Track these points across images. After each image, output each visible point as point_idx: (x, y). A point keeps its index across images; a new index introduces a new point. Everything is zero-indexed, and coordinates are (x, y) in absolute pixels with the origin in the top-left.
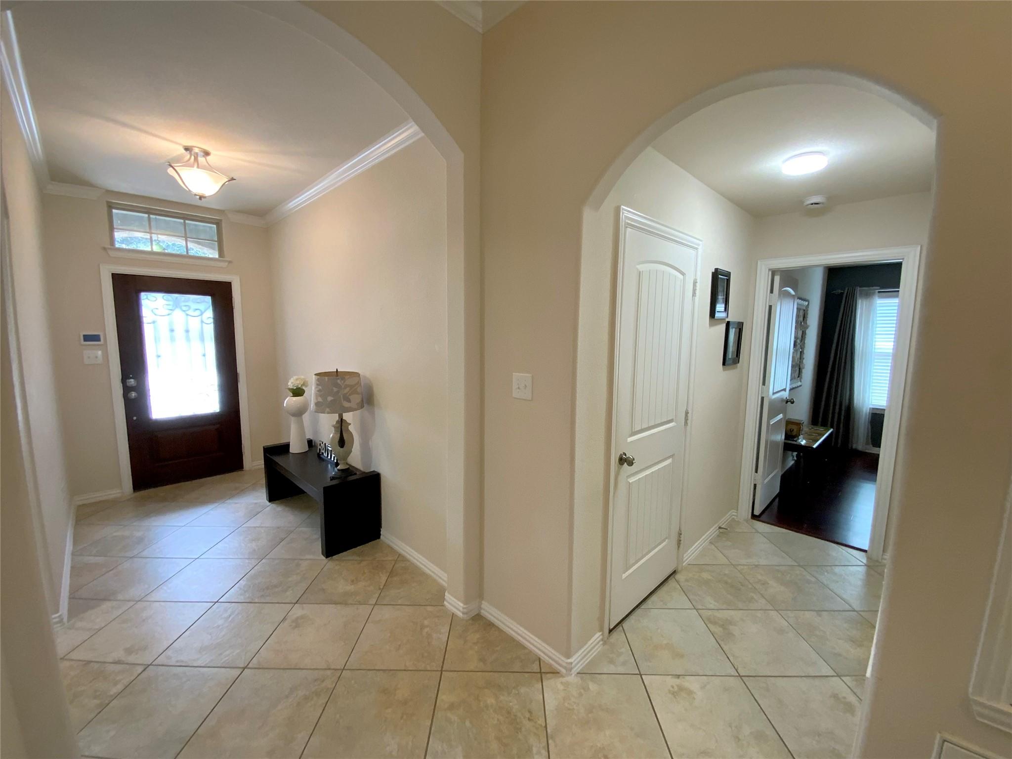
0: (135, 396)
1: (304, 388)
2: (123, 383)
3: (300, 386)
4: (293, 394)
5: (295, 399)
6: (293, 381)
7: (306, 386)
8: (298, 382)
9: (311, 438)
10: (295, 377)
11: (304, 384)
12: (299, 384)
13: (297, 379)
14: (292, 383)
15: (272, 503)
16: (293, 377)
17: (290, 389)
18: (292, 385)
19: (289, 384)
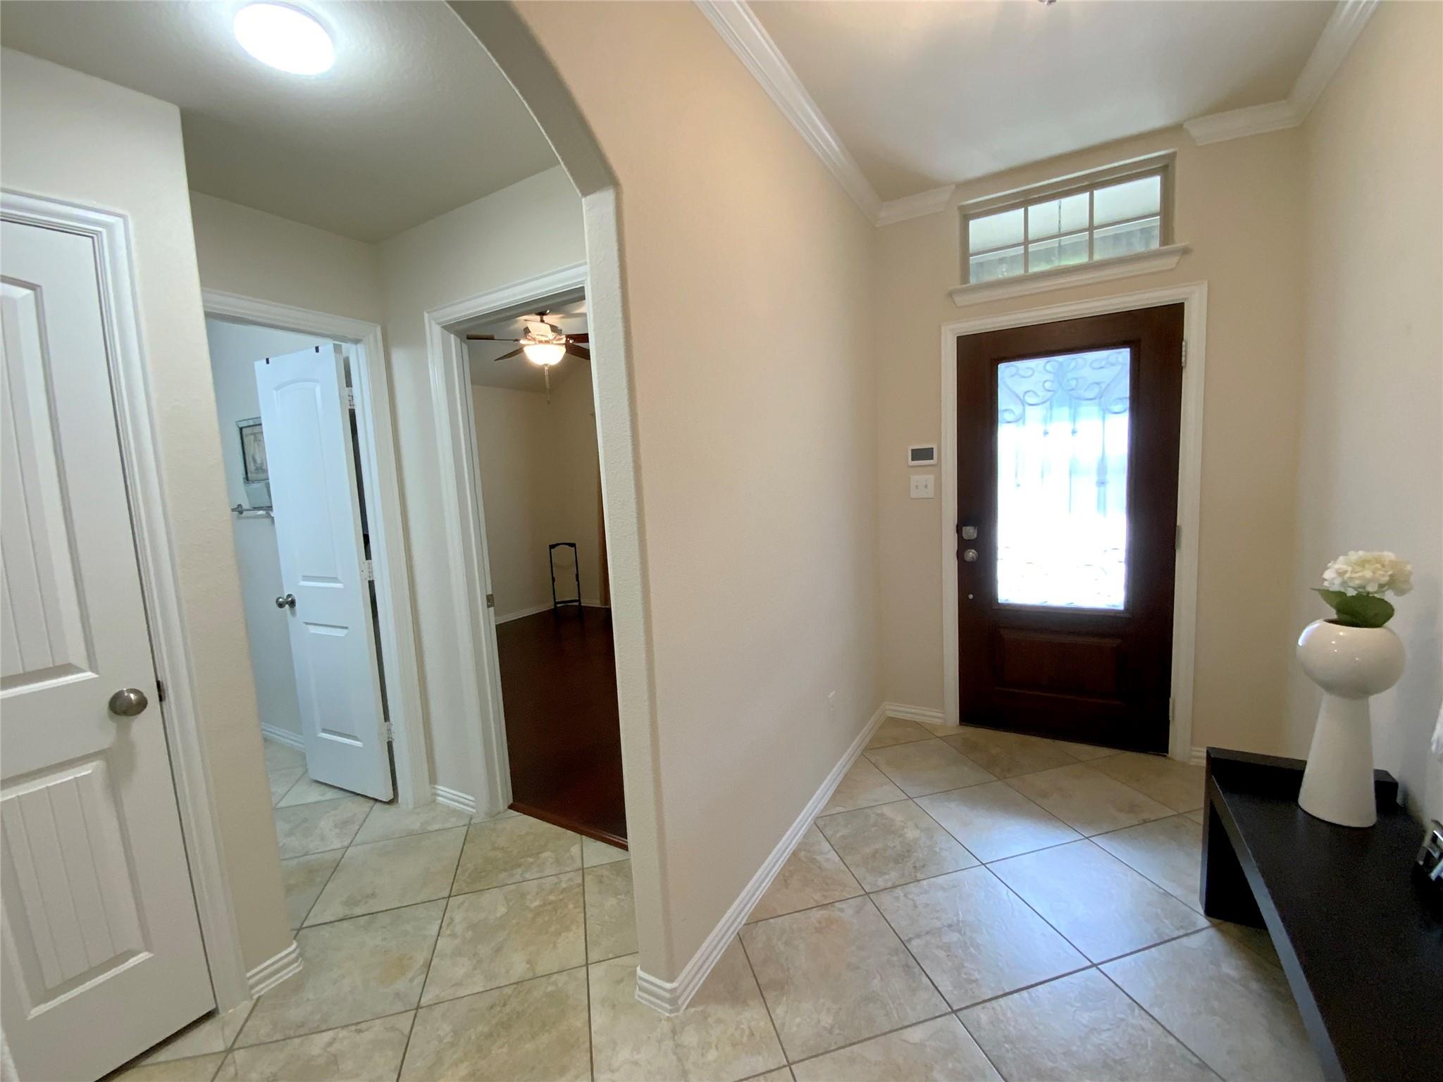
0: (973, 558)
1: (1389, 597)
2: (957, 532)
3: (1371, 588)
4: (1339, 611)
5: (1344, 631)
6: (1345, 567)
7: (1400, 592)
8: (1368, 574)
9: (1395, 774)
10: (1354, 556)
11: (1392, 583)
12: (1369, 581)
13: (1363, 563)
14: (1341, 574)
15: (1214, 925)
16: (1345, 554)
17: (1328, 595)
18: (1338, 581)
19: (1328, 575)
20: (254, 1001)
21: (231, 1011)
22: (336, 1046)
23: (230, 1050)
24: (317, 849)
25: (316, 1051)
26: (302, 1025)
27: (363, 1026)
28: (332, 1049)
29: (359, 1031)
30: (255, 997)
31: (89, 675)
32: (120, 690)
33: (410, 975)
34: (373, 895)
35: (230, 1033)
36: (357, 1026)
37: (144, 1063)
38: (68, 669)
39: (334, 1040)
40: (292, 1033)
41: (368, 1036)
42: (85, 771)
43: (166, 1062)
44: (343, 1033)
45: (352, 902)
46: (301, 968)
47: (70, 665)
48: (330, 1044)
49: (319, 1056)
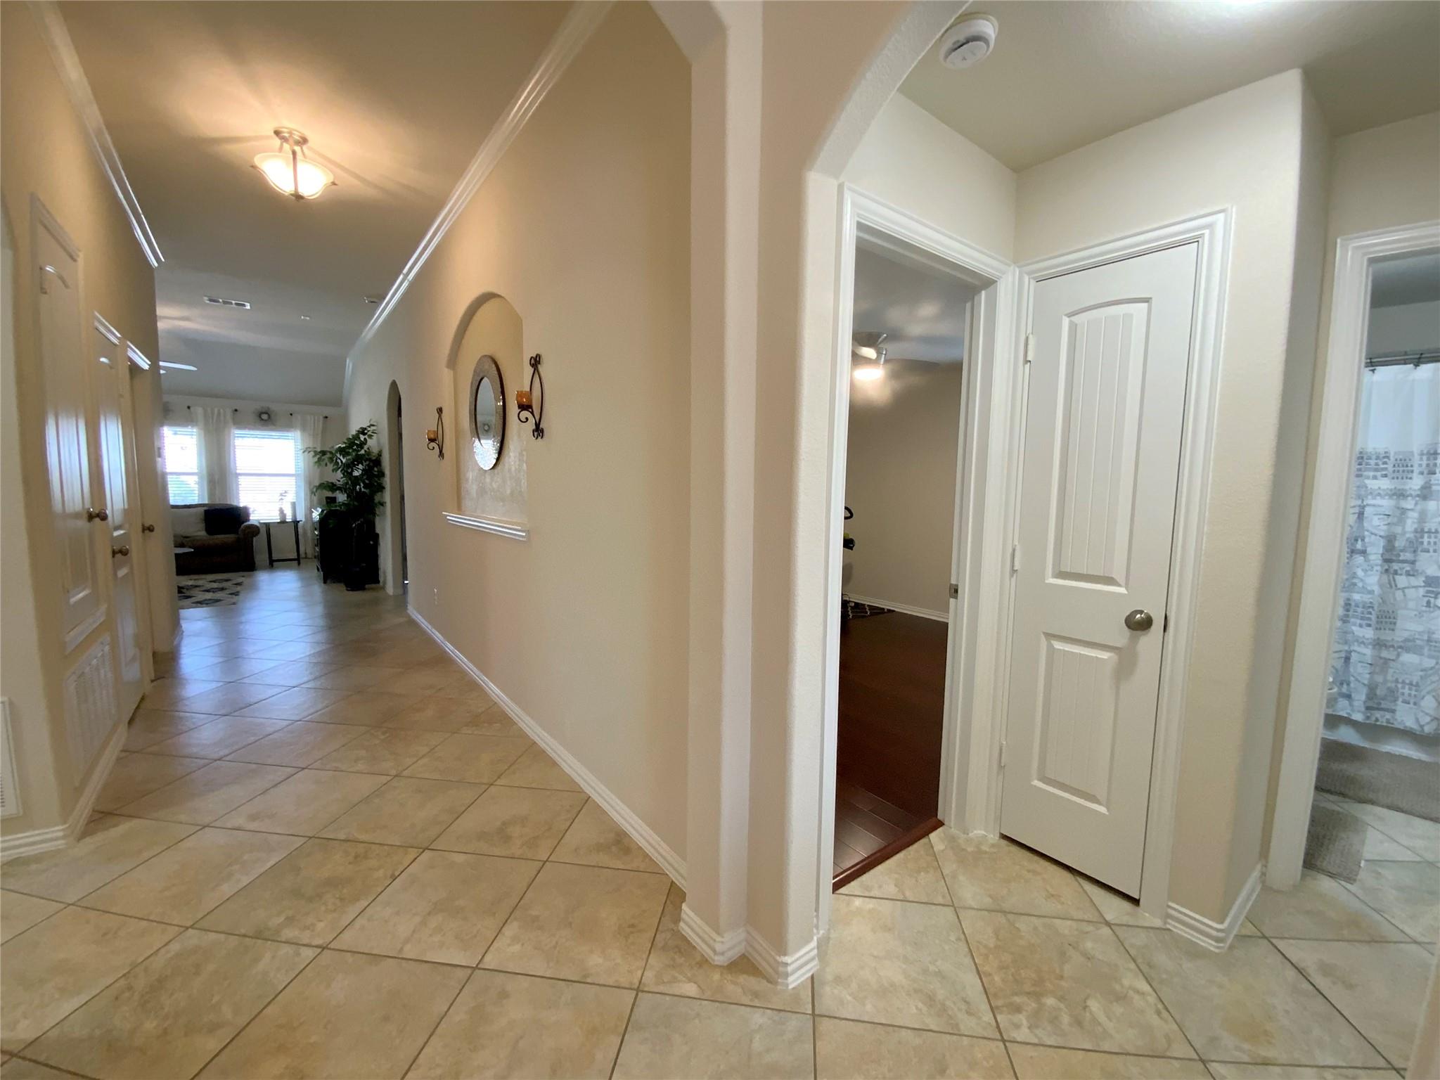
20: (1164, 927)
21: (1147, 915)
22: (1137, 997)
23: (1108, 924)
24: (1393, 917)
25: (1126, 982)
26: (1150, 966)
27: (1165, 1014)
28: (1131, 993)
29: (1158, 1013)
30: (1168, 926)
31: (1122, 590)
32: (1143, 609)
33: (1246, 1046)
34: (1350, 987)
35: (1126, 919)
36: (1164, 1008)
37: (1078, 878)
38: (1110, 581)
39: (1142, 994)
40: (1139, 961)
41: (1155, 1021)
42: (1104, 655)
43: (1086, 892)
44: (1152, 999)
45: (1326, 969)
46: (1217, 951)
47: (1112, 578)
48: (1138, 992)
49: (1122, 986)
